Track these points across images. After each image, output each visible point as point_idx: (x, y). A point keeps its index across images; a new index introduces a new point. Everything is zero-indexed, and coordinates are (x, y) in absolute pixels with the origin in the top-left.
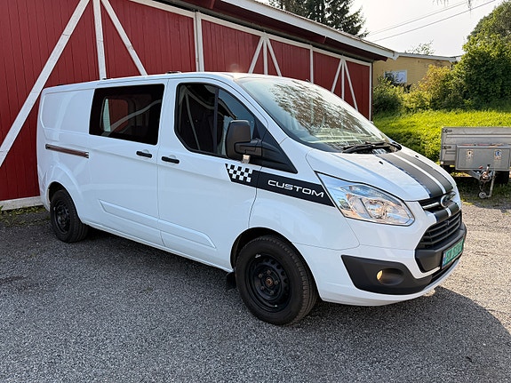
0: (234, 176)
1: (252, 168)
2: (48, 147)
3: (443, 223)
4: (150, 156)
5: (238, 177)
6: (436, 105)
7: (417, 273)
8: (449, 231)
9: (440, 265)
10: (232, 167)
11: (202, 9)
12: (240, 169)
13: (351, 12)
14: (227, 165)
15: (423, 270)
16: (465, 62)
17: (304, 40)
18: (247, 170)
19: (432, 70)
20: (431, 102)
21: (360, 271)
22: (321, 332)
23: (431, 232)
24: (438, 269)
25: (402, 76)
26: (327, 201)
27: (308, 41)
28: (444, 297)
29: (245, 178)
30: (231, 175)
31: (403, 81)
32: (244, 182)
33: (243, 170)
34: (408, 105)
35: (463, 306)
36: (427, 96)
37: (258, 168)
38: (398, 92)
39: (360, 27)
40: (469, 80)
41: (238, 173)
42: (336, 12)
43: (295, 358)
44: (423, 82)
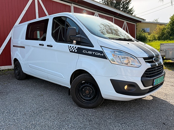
0: (71, 50)
1: (77, 46)
2: (14, 46)
3: (154, 68)
4: (43, 45)
5: (72, 50)
6: (159, 39)
7: (142, 87)
8: (157, 72)
9: (153, 85)
10: (70, 47)
11: (74, 3)
12: (73, 47)
13: (130, 8)
14: (68, 46)
15: (145, 86)
16: (170, 23)
17: (111, 15)
18: (75, 47)
19: (158, 27)
20: (158, 38)
21: (118, 85)
22: (103, 111)
23: (148, 70)
24: (151, 86)
25: (148, 29)
26: (105, 57)
27: (112, 15)
28: (156, 100)
29: (75, 50)
30: (70, 50)
31: (148, 32)
32: (74, 52)
33: (74, 47)
34: (149, 39)
35: (164, 104)
36: (157, 36)
37: (79, 46)
38: (146, 35)
39: (133, 13)
40: (172, 29)
41: (72, 49)
42: (124, 8)
43: (90, 121)
44: (155, 31)
